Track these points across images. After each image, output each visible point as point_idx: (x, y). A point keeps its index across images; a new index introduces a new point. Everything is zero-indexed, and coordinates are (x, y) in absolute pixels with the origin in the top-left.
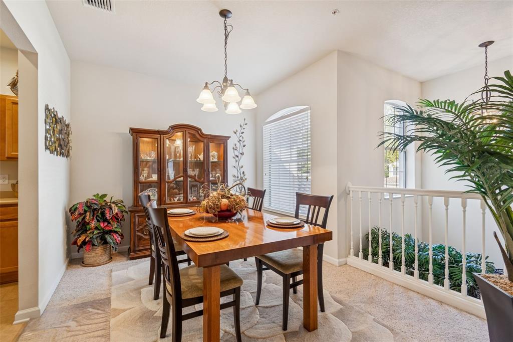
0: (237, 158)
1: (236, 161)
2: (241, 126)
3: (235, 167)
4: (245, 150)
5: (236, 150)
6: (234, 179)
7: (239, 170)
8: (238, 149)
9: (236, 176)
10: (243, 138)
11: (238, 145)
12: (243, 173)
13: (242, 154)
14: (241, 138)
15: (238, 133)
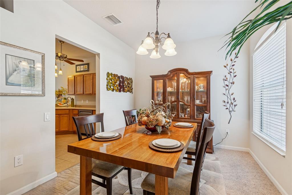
0: (227, 87)
1: (226, 90)
2: (231, 60)
3: (224, 94)
4: (235, 80)
5: (226, 80)
6: (224, 104)
7: (229, 96)
8: (228, 80)
9: (226, 101)
10: (234, 70)
11: (228, 76)
12: (234, 99)
13: (233, 83)
14: (232, 70)
15: (228, 67)
